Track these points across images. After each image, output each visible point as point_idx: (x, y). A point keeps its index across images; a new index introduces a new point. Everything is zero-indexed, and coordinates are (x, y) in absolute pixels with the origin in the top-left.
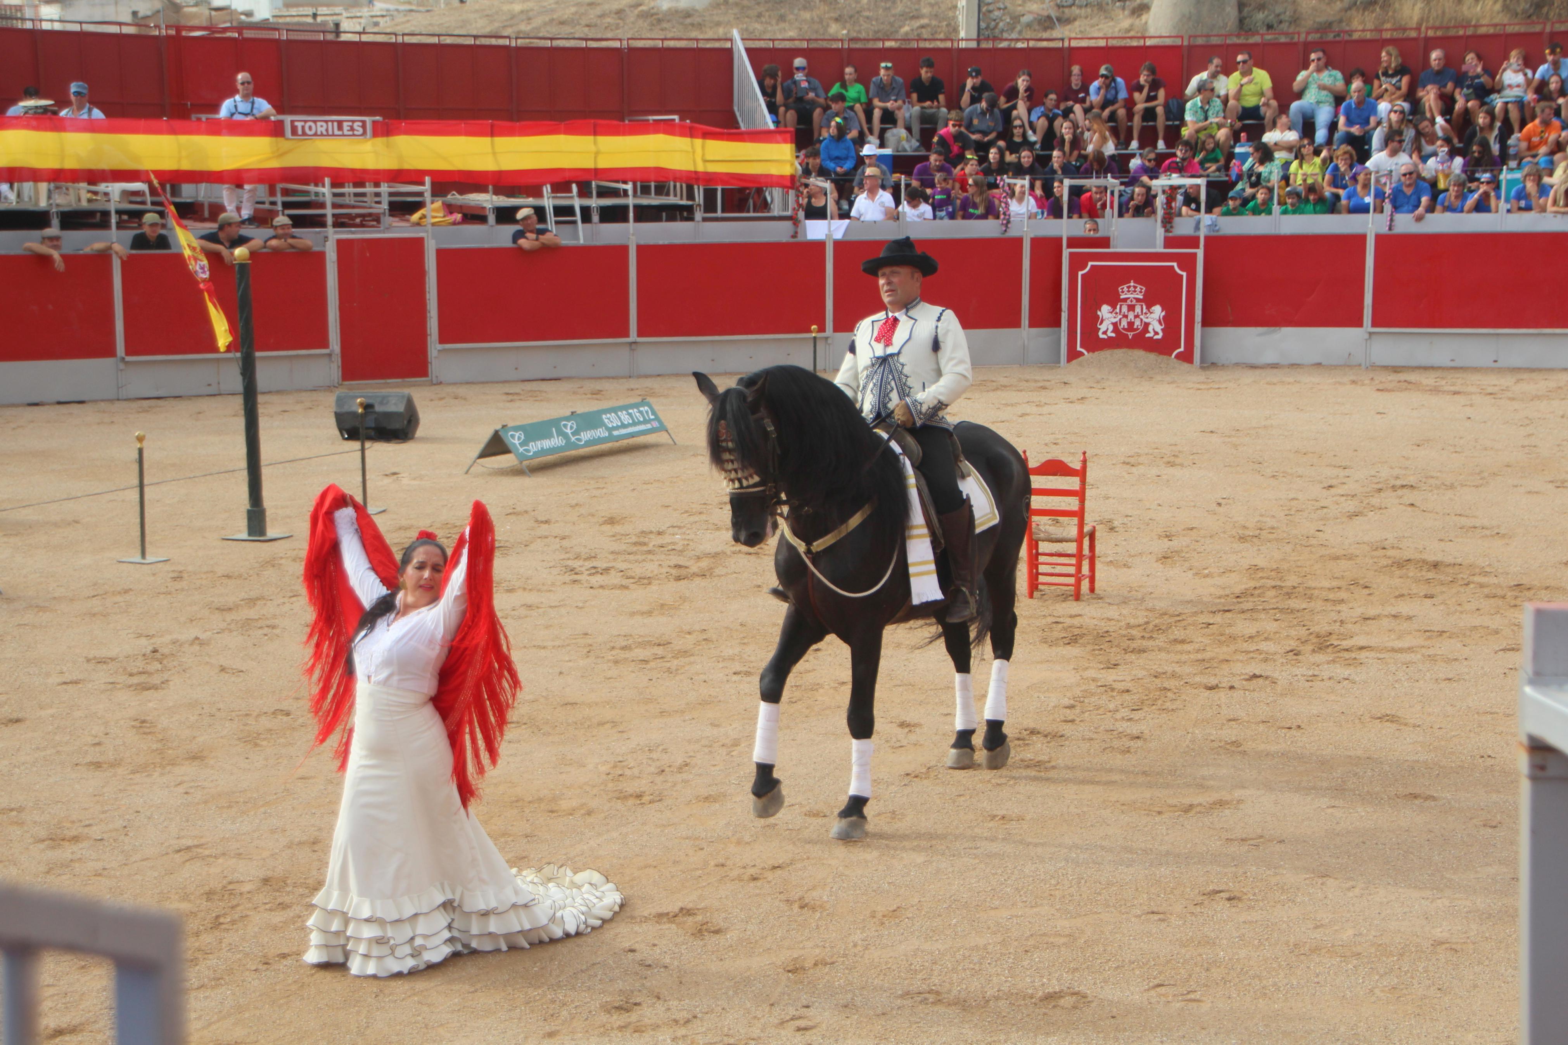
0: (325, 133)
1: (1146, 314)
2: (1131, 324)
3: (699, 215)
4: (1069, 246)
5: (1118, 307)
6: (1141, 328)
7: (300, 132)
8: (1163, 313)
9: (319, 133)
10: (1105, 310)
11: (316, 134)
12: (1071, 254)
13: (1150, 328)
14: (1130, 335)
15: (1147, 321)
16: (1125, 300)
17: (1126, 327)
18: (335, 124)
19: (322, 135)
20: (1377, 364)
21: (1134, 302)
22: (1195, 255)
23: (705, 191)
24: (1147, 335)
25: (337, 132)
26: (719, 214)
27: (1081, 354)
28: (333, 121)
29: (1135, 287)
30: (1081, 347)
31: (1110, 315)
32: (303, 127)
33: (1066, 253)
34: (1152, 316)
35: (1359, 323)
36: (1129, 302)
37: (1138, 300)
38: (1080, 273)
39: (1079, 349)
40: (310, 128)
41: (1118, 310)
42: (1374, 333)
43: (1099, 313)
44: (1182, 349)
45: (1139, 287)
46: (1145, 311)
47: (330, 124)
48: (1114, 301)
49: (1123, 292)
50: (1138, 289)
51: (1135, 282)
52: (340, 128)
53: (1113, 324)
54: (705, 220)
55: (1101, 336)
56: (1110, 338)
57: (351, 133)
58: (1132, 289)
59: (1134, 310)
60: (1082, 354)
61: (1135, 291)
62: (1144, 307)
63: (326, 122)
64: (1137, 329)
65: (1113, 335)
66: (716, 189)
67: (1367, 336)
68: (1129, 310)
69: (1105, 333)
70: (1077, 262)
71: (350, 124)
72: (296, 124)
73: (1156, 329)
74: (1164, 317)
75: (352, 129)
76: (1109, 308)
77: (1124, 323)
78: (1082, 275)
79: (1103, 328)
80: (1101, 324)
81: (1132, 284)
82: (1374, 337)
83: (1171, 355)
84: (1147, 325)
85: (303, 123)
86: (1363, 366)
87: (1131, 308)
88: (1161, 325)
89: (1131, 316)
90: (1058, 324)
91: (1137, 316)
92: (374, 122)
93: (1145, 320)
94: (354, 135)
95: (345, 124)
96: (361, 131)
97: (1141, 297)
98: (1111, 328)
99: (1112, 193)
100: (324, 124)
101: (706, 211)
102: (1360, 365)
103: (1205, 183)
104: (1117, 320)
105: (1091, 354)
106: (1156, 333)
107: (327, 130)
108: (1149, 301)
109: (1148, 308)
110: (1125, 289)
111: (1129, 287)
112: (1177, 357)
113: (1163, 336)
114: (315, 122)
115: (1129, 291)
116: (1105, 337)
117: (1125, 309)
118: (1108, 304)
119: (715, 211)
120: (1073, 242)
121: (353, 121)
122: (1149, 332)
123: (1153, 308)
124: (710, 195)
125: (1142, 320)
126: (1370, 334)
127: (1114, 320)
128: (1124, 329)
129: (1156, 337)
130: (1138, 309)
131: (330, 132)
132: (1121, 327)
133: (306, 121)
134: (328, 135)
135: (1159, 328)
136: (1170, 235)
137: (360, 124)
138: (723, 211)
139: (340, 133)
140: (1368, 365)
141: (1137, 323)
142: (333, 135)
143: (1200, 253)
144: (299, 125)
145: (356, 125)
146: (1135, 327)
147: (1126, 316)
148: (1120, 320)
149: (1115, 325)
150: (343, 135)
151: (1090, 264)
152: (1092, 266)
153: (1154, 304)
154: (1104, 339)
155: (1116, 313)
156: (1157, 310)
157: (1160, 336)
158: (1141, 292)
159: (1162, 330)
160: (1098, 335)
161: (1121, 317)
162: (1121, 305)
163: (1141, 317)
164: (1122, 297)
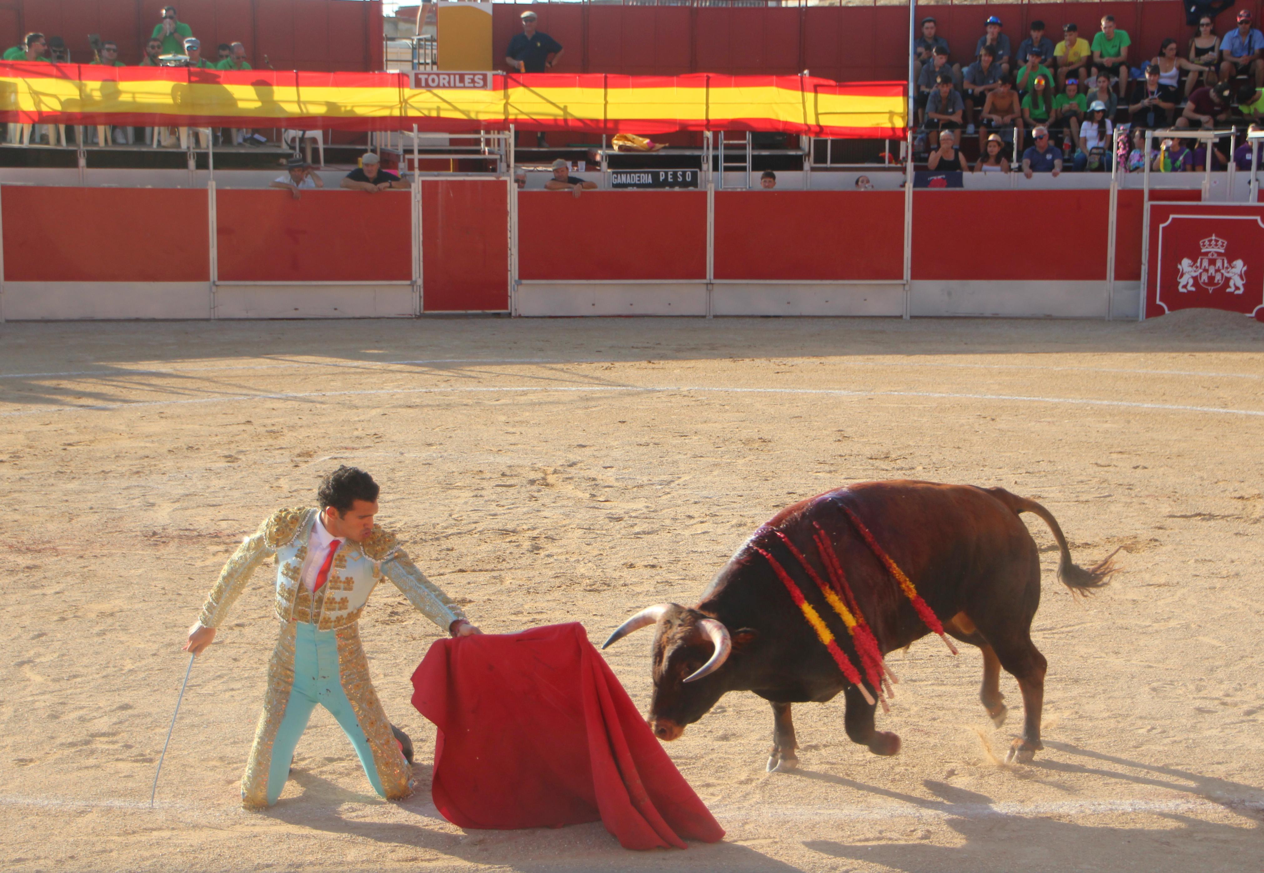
0: (447, 85)
1: (1227, 268)
2: (1211, 278)
3: (807, 165)
4: (1150, 199)
5: (1199, 261)
6: (1221, 282)
7: (423, 84)
8: (1245, 268)
9: (441, 85)
10: (1185, 264)
11: (438, 86)
12: (1153, 207)
13: (1231, 283)
14: (1211, 289)
15: (1228, 275)
16: (1206, 254)
17: (1206, 281)
18: (457, 77)
19: (444, 87)
21: (1215, 256)
23: (815, 141)
24: (1228, 290)
25: (458, 84)
26: (829, 164)
27: (1162, 310)
28: (455, 75)
29: (1217, 241)
30: (1161, 300)
31: (1190, 269)
32: (426, 80)
33: (1147, 205)
34: (1234, 270)
36: (1210, 256)
37: (1219, 254)
38: (1161, 226)
39: (1158, 302)
40: (433, 80)
41: (1198, 264)
43: (1179, 267)
45: (1220, 241)
46: (1226, 265)
47: (452, 77)
48: (1195, 255)
49: (1204, 246)
50: (1220, 243)
51: (1216, 236)
52: (462, 80)
53: (1193, 277)
54: (813, 169)
55: (1181, 290)
56: (1189, 292)
57: (472, 85)
58: (1213, 242)
59: (1214, 264)
61: (1216, 245)
62: (1226, 262)
63: (449, 75)
64: (1218, 284)
65: (1193, 289)
66: (826, 141)
68: (1210, 264)
69: (1185, 287)
70: (1158, 215)
71: (471, 77)
72: (420, 76)
73: (1237, 284)
74: (1245, 272)
75: (473, 81)
76: (1190, 261)
77: (1205, 277)
78: (1163, 228)
79: (1183, 281)
80: (1181, 277)
81: (1213, 238)
83: (1251, 311)
84: (1228, 280)
85: (426, 76)
87: (1212, 262)
88: (1242, 279)
89: (1212, 270)
90: (1138, 277)
91: (1217, 271)
92: (494, 75)
93: (1226, 274)
94: (475, 87)
95: (466, 77)
96: (481, 83)
97: (1222, 251)
98: (1191, 282)
100: (447, 77)
101: (816, 161)
104: (1197, 274)
106: (1237, 288)
107: (449, 82)
108: (1230, 256)
109: (1230, 262)
110: (1207, 243)
111: (1210, 241)
113: (1244, 292)
114: (438, 75)
115: (1210, 245)
116: (1184, 290)
117: (1205, 263)
118: (1189, 258)
119: (826, 162)
120: (1155, 195)
121: (474, 75)
122: (1229, 287)
123: (1235, 263)
124: (820, 146)
125: (1222, 274)
127: (1194, 274)
128: (1204, 283)
129: (1237, 292)
130: (1219, 264)
131: (452, 84)
132: (1201, 282)
133: (429, 74)
134: (450, 87)
135: (1240, 283)
137: (481, 77)
138: (832, 162)
139: (462, 85)
141: (1218, 277)
142: (455, 87)
144: (423, 77)
145: (476, 78)
146: (1216, 281)
147: (1206, 270)
148: (1201, 274)
149: (1195, 279)
150: (464, 87)
151: (1171, 216)
152: (1173, 219)
153: (1236, 258)
154: (1184, 293)
155: (1197, 267)
156: (1239, 265)
157: (1240, 292)
158: (1222, 246)
159: (1243, 285)
160: (1178, 290)
161: (1201, 271)
162: (1202, 260)
163: (1223, 271)
164: (1203, 251)
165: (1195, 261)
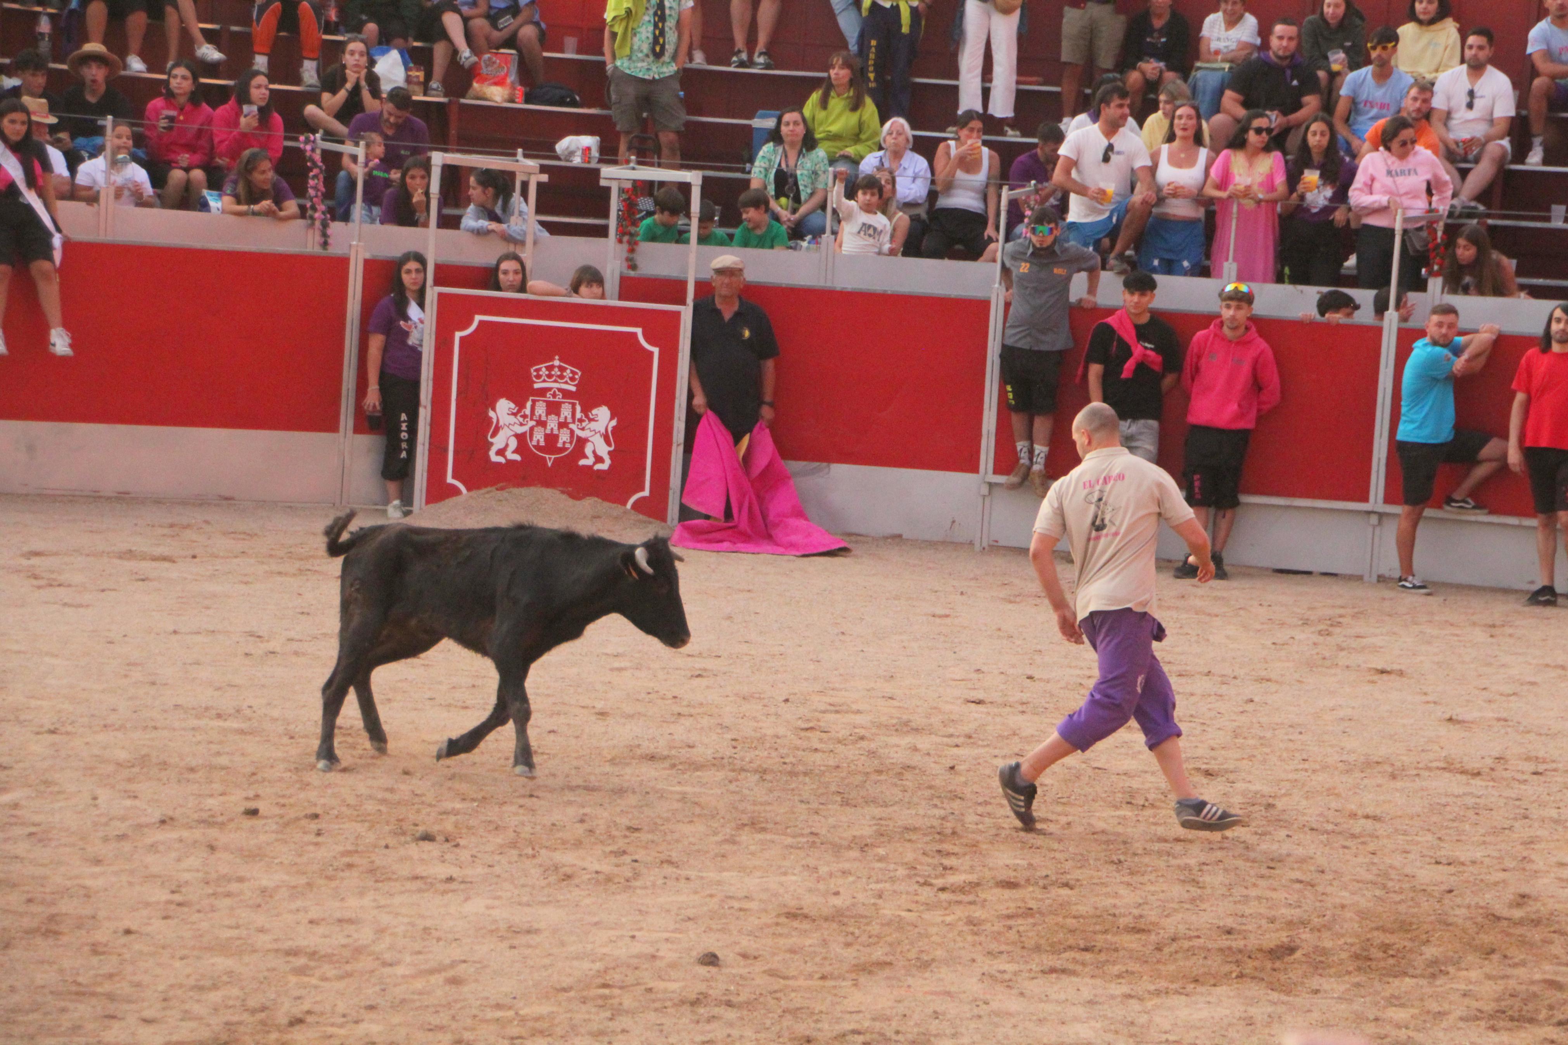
1: (581, 421)
2: (551, 439)
4: (438, 282)
5: (529, 404)
6: (570, 447)
8: (614, 423)
10: (503, 409)
12: (440, 295)
13: (588, 450)
14: (550, 459)
15: (582, 434)
16: (543, 392)
17: (542, 443)
20: (1002, 543)
21: (559, 398)
22: (677, 314)
24: (582, 462)
27: (454, 492)
29: (562, 369)
30: (454, 477)
31: (512, 419)
34: (593, 425)
35: (972, 466)
36: (549, 397)
37: (566, 394)
38: (458, 335)
39: (450, 480)
41: (528, 411)
42: (997, 484)
43: (491, 414)
44: (646, 493)
45: (569, 369)
46: (579, 415)
48: (521, 393)
49: (538, 376)
50: (568, 374)
51: (560, 360)
53: (518, 436)
55: (494, 458)
56: (510, 462)
58: (556, 372)
59: (558, 414)
60: (456, 492)
61: (561, 377)
62: (578, 408)
64: (564, 449)
65: (517, 457)
67: (985, 490)
68: (548, 413)
69: (501, 452)
70: (453, 313)
73: (598, 452)
74: (615, 429)
76: (512, 405)
77: (539, 437)
78: (462, 339)
79: (498, 442)
80: (494, 435)
81: (557, 363)
82: (997, 492)
83: (624, 503)
84: (581, 442)
86: (977, 547)
87: (553, 408)
88: (608, 443)
89: (552, 423)
91: (563, 425)
93: (579, 433)
97: (574, 389)
98: (513, 444)
99: (525, 185)
102: (971, 543)
103: (700, 182)
104: (525, 429)
105: (474, 493)
106: (599, 459)
108: (587, 398)
109: (586, 410)
110: (544, 372)
111: (550, 368)
112: (636, 506)
113: (610, 466)
115: (549, 376)
116: (500, 459)
117: (541, 410)
118: (509, 398)
120: (450, 275)
122: (586, 457)
123: (594, 411)
125: (572, 432)
126: (991, 485)
127: (520, 430)
128: (538, 447)
129: (599, 466)
130: (566, 411)
132: (532, 444)
135: (604, 450)
136: (632, 273)
140: (985, 544)
141: (564, 437)
143: (686, 313)
146: (560, 445)
147: (542, 424)
148: (532, 429)
149: (520, 437)
151: (478, 318)
152: (481, 322)
153: (597, 405)
154: (499, 464)
155: (524, 416)
156: (603, 416)
157: (605, 466)
158: (572, 379)
159: (610, 453)
160: (488, 457)
161: (532, 423)
162: (534, 402)
163: (572, 426)
164: (536, 386)
165: (521, 405)
